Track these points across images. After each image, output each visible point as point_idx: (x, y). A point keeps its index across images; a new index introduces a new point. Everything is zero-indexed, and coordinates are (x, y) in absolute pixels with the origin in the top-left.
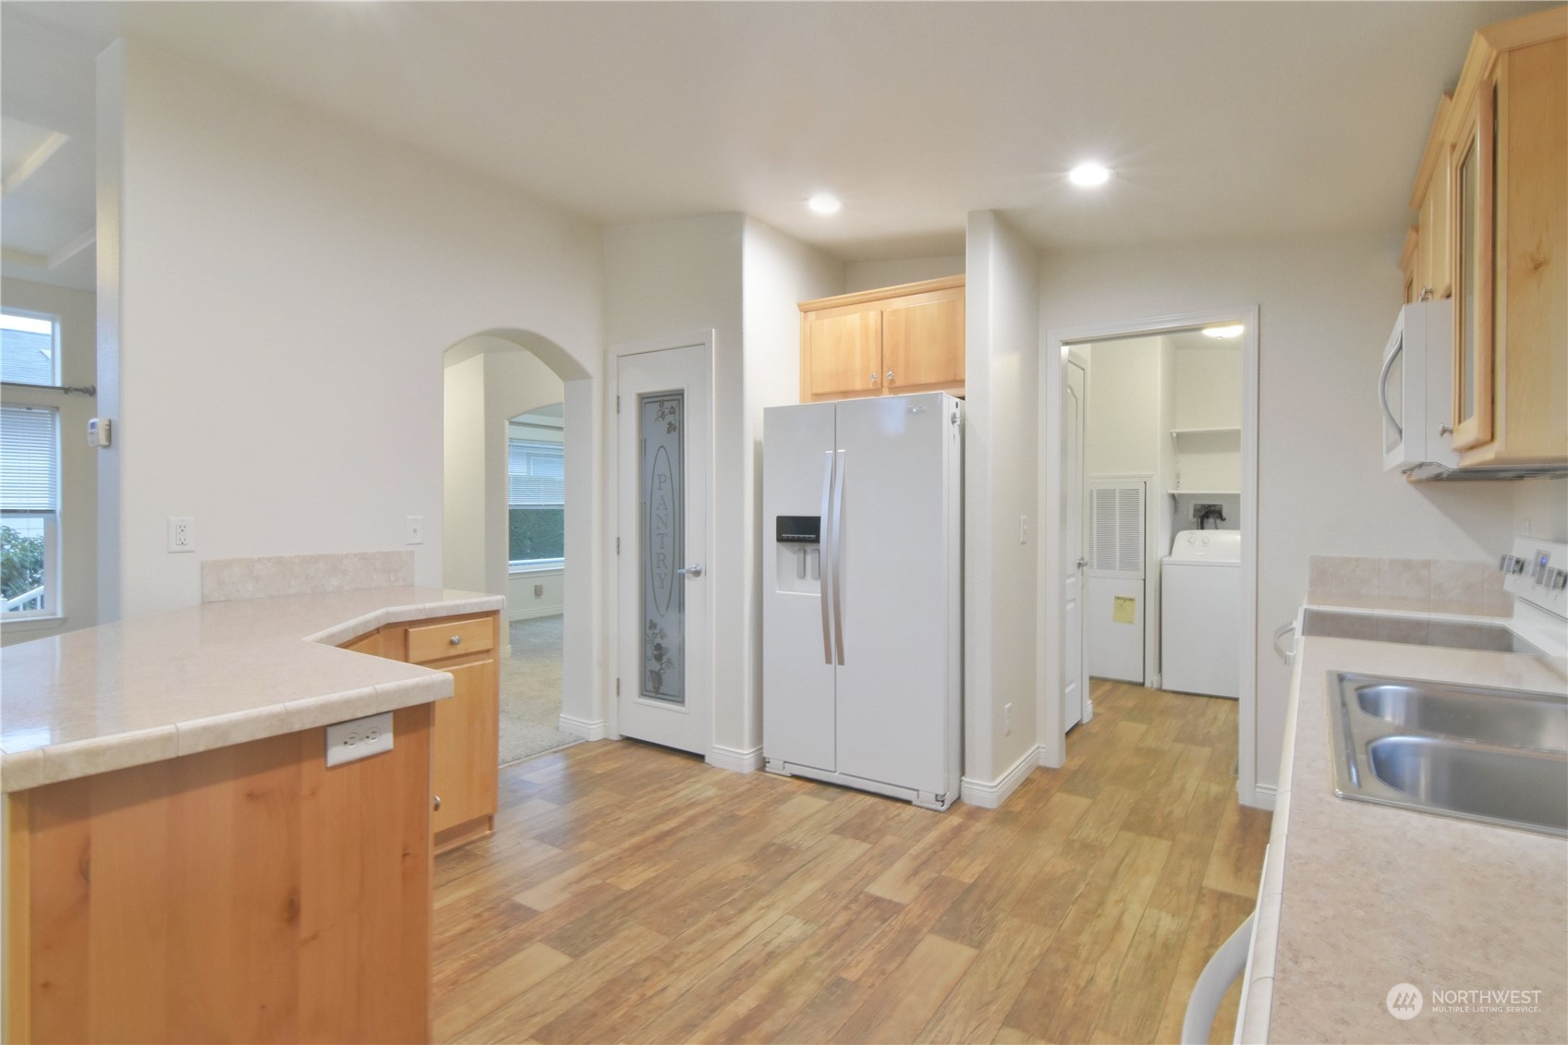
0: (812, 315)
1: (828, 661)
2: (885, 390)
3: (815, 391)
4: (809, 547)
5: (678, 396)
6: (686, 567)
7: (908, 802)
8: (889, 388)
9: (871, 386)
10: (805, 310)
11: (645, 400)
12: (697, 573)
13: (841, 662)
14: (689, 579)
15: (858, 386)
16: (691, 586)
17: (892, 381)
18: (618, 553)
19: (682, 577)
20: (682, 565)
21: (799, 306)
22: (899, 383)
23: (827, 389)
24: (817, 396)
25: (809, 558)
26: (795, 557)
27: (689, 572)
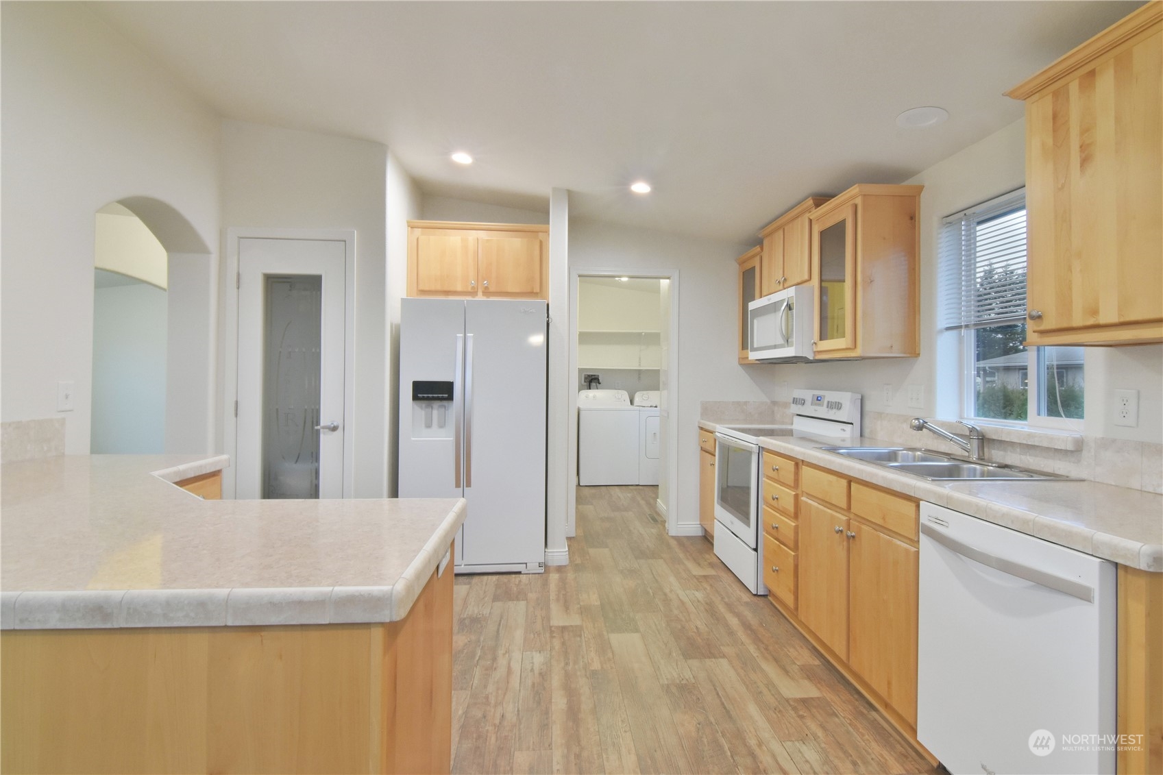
0: (418, 232)
1: (458, 485)
2: (480, 293)
3: (421, 287)
4: (436, 404)
5: (313, 283)
6: (323, 423)
7: (520, 573)
8: (483, 292)
9: (470, 289)
10: (412, 227)
12: (334, 429)
13: (469, 485)
14: (324, 434)
15: (459, 288)
16: (327, 443)
17: (486, 288)
18: (236, 415)
19: (318, 432)
20: (318, 423)
21: (408, 222)
22: (492, 289)
23: (433, 288)
24: (423, 292)
25: (435, 412)
26: (423, 412)
27: (324, 428)
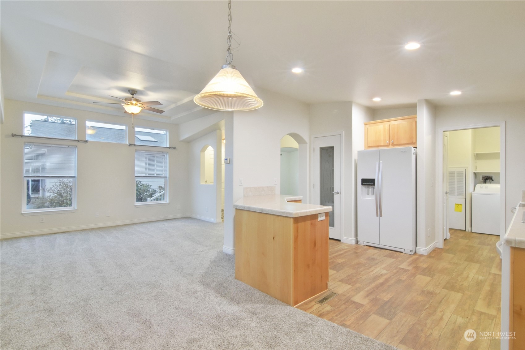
0: (368, 126)
1: (377, 216)
2: (391, 145)
3: (369, 146)
4: (370, 187)
5: (332, 148)
6: (335, 191)
7: (402, 252)
8: (392, 145)
9: (386, 144)
10: (365, 124)
11: (322, 149)
12: (338, 193)
13: (381, 216)
14: (335, 194)
15: (382, 144)
16: (336, 197)
17: (393, 143)
18: (314, 188)
19: (333, 195)
20: (333, 191)
21: (364, 123)
22: (395, 143)
23: (373, 145)
24: (369, 147)
25: (370, 190)
26: (366, 189)
27: (336, 193)
